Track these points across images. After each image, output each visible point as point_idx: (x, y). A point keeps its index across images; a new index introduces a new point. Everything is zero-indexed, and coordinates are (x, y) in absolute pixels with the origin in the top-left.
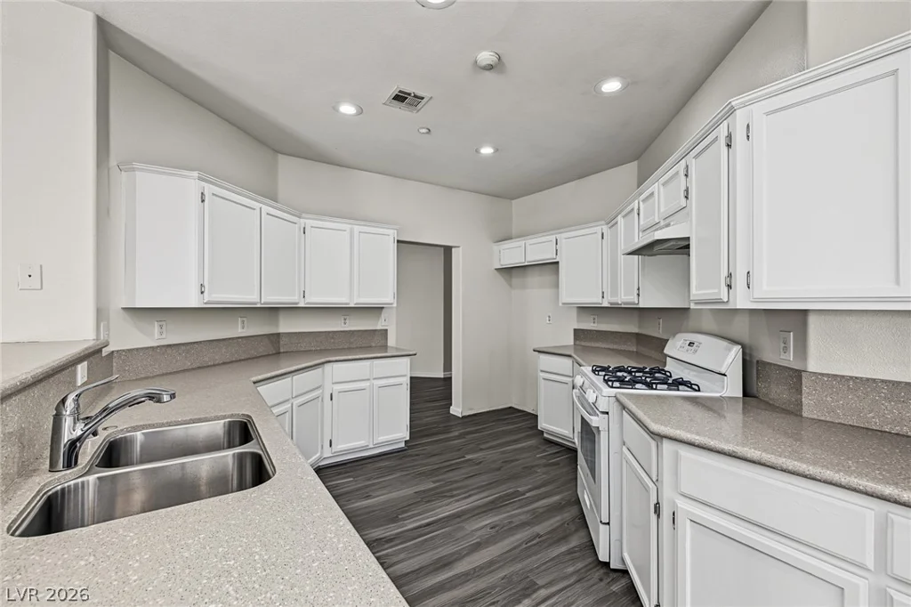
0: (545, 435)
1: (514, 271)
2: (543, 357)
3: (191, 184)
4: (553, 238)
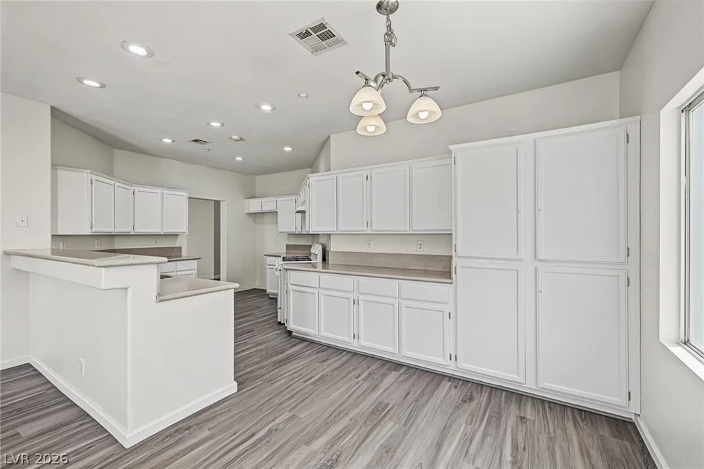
0: (270, 296)
1: (257, 215)
2: (269, 258)
3: (85, 176)
4: (275, 200)
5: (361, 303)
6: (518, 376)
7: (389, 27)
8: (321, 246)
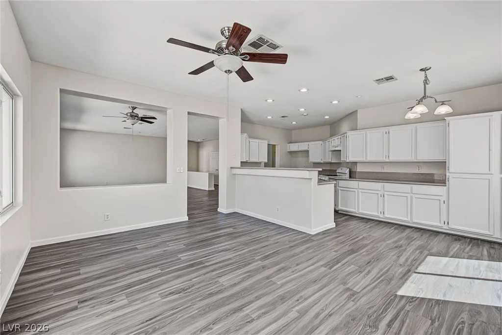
4: (307, 144)
5: (386, 196)
6: (489, 231)
7: (426, 77)
8: (348, 169)
